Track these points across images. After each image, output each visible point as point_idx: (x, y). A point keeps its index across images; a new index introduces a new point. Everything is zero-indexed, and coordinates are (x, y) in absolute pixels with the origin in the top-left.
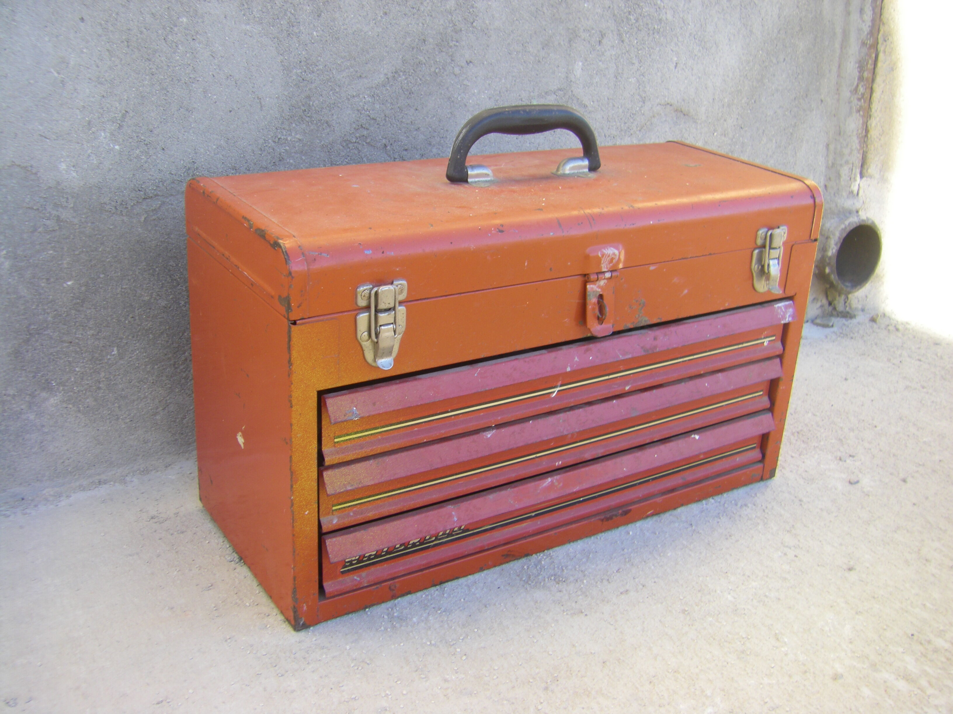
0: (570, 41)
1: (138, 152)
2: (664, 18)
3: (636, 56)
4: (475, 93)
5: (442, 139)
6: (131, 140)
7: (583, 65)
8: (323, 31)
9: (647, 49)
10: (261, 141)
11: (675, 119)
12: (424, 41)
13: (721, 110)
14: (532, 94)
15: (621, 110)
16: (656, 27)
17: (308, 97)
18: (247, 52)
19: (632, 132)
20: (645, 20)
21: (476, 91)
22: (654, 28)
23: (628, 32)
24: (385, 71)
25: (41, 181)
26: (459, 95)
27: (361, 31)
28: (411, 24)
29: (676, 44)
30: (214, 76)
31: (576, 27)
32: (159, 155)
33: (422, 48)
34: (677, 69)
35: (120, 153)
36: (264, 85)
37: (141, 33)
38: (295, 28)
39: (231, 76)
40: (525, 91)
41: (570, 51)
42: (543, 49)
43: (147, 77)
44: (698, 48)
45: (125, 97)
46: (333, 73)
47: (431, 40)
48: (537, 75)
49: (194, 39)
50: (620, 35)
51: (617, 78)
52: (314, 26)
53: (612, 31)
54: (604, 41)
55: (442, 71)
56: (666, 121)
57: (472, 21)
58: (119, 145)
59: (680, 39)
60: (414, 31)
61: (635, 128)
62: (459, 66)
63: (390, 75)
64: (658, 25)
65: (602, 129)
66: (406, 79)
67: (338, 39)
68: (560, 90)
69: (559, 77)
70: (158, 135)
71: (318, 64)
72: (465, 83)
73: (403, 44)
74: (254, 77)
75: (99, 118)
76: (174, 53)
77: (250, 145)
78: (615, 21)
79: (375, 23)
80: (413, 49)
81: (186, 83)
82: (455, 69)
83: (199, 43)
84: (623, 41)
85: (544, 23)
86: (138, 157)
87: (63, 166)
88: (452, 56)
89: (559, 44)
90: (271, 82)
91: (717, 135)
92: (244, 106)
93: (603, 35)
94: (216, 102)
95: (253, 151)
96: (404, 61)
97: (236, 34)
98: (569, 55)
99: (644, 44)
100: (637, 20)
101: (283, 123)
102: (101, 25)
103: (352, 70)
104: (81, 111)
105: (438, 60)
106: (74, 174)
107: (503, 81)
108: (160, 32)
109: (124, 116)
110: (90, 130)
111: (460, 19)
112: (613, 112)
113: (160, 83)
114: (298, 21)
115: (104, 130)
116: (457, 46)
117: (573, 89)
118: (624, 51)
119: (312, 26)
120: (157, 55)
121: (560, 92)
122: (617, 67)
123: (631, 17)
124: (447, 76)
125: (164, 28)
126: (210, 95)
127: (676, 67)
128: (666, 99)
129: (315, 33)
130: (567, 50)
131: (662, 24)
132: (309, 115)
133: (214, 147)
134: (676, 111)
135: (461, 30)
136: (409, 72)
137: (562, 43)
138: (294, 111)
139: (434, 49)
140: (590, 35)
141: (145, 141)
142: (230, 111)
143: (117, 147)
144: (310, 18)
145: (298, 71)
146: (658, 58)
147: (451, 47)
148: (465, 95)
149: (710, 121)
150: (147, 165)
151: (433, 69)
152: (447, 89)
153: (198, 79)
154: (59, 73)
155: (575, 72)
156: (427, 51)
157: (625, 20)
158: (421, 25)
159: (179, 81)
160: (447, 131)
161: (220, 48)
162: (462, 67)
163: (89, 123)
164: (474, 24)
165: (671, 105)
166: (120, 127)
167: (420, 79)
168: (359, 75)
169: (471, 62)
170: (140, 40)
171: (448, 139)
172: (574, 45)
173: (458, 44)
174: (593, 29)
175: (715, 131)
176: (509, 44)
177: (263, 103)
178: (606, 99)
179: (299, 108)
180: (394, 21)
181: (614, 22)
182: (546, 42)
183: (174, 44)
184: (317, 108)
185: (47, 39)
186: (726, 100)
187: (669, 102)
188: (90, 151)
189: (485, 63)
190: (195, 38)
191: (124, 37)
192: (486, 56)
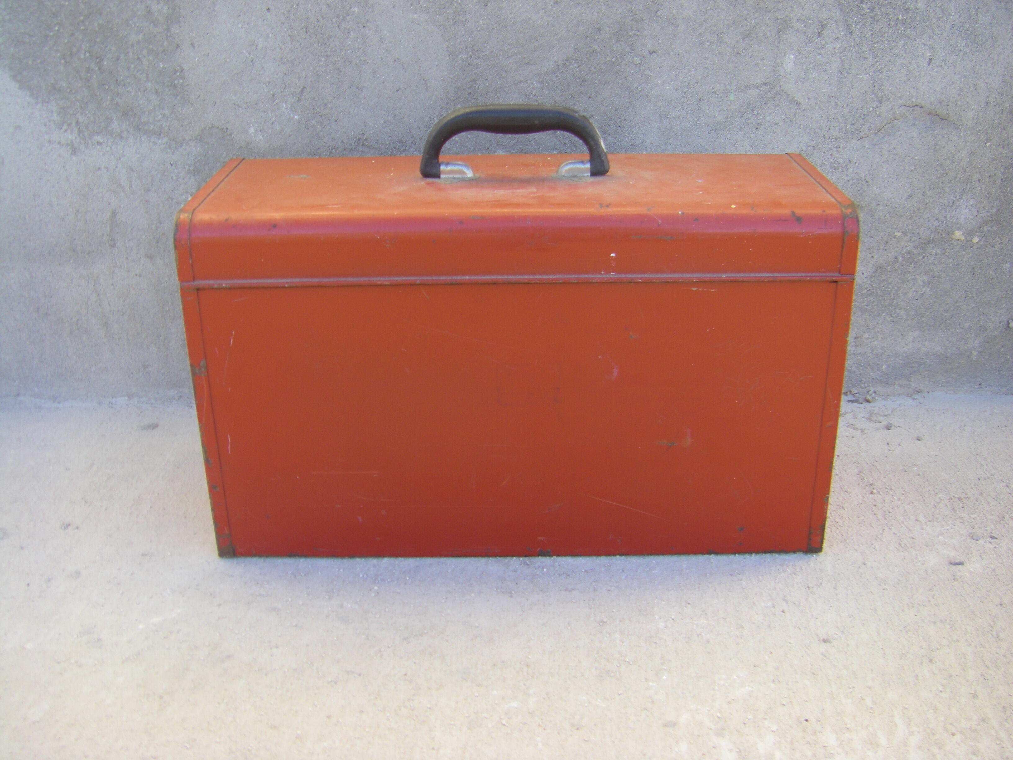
0: (779, 31)
1: (314, 122)
2: (912, 7)
3: (870, 50)
4: (658, 83)
5: (619, 128)
6: (308, 112)
7: (795, 58)
8: (490, 19)
9: (886, 42)
10: (427, 119)
11: (928, 124)
12: (600, 30)
13: (998, 116)
14: (728, 87)
15: (846, 110)
16: (900, 17)
17: (474, 81)
18: (414, 38)
19: (862, 134)
20: (884, 9)
21: (659, 82)
22: (898, 19)
23: (859, 22)
24: (555, 59)
25: (234, 142)
26: (640, 85)
27: (530, 19)
28: (585, 13)
29: (930, 37)
30: (382, 59)
31: (787, 16)
32: (332, 126)
33: (596, 38)
34: (931, 66)
35: (299, 122)
36: (430, 69)
37: (318, 21)
38: (461, 17)
39: (398, 59)
40: (720, 83)
41: (779, 43)
42: (743, 40)
43: (323, 59)
44: (965, 42)
45: (304, 75)
46: (499, 59)
47: (607, 29)
48: (735, 67)
49: (364, 27)
50: (848, 26)
51: (841, 74)
52: (481, 14)
53: (836, 22)
54: (825, 33)
55: (620, 60)
56: (913, 125)
57: (655, 10)
58: (299, 115)
59: (937, 31)
60: (587, 20)
61: (866, 131)
62: (639, 55)
63: (560, 62)
64: (903, 15)
65: (820, 129)
66: (578, 67)
67: (505, 26)
68: (765, 84)
69: (764, 70)
70: (332, 108)
71: (484, 50)
72: (646, 73)
73: (575, 33)
74: (420, 61)
75: (281, 92)
76: (347, 38)
77: (416, 121)
78: (841, 10)
79: (545, 12)
80: (587, 37)
81: (356, 65)
82: (635, 59)
83: (370, 30)
84: (851, 33)
85: (745, 12)
86: (314, 126)
87: (252, 130)
88: (631, 45)
89: (765, 35)
90: (437, 66)
91: (990, 145)
92: (410, 87)
93: (823, 26)
94: (384, 82)
95: (419, 127)
96: (576, 50)
97: (404, 22)
98: (778, 47)
99: (882, 36)
100: (872, 9)
101: (447, 104)
102: (284, 14)
103: (519, 57)
104: (267, 86)
105: (615, 49)
106: (261, 137)
107: (693, 72)
108: (334, 20)
109: (302, 91)
110: (274, 101)
111: (641, 8)
112: (836, 111)
113: (334, 64)
114: (464, 10)
115: (286, 102)
116: (638, 35)
117: (781, 83)
118: (853, 44)
119: (478, 15)
120: (331, 40)
121: (764, 86)
122: (843, 61)
123: (864, 6)
124: (626, 65)
125: (338, 16)
126: (378, 76)
127: (929, 63)
128: (914, 100)
129: (481, 21)
130: (774, 42)
131: (910, 14)
132: (474, 97)
133: (382, 122)
134: (930, 114)
135: (642, 19)
136: (582, 60)
137: (768, 34)
138: (459, 93)
139: (611, 37)
140: (805, 26)
141: (320, 113)
142: (398, 91)
143: (296, 117)
144: (477, 7)
145: (464, 57)
146: (902, 52)
147: (630, 36)
148: (647, 85)
149: (981, 128)
150: (322, 133)
151: (608, 59)
152: (626, 78)
153: (368, 61)
154: (249, 54)
155: (784, 66)
156: (603, 40)
157: (854, 9)
158: (595, 13)
159: (351, 62)
160: (625, 120)
161: (388, 34)
162: (643, 57)
163: (274, 95)
164: (658, 14)
165: (921, 107)
166: (299, 100)
167: (595, 68)
168: (526, 62)
169: (654, 52)
170: (316, 28)
171: (626, 129)
172: (784, 36)
173: (639, 33)
174: (809, 19)
175: (988, 140)
176: (700, 34)
177: (429, 85)
178: (826, 96)
179: (465, 90)
180: (566, 11)
181: (839, 11)
182: (747, 33)
183: (347, 31)
184: (483, 92)
185: (240, 26)
186: (1007, 105)
187: (918, 103)
188: (273, 119)
189: (672, 53)
190: (365, 25)
191: (303, 25)
192: (673, 46)
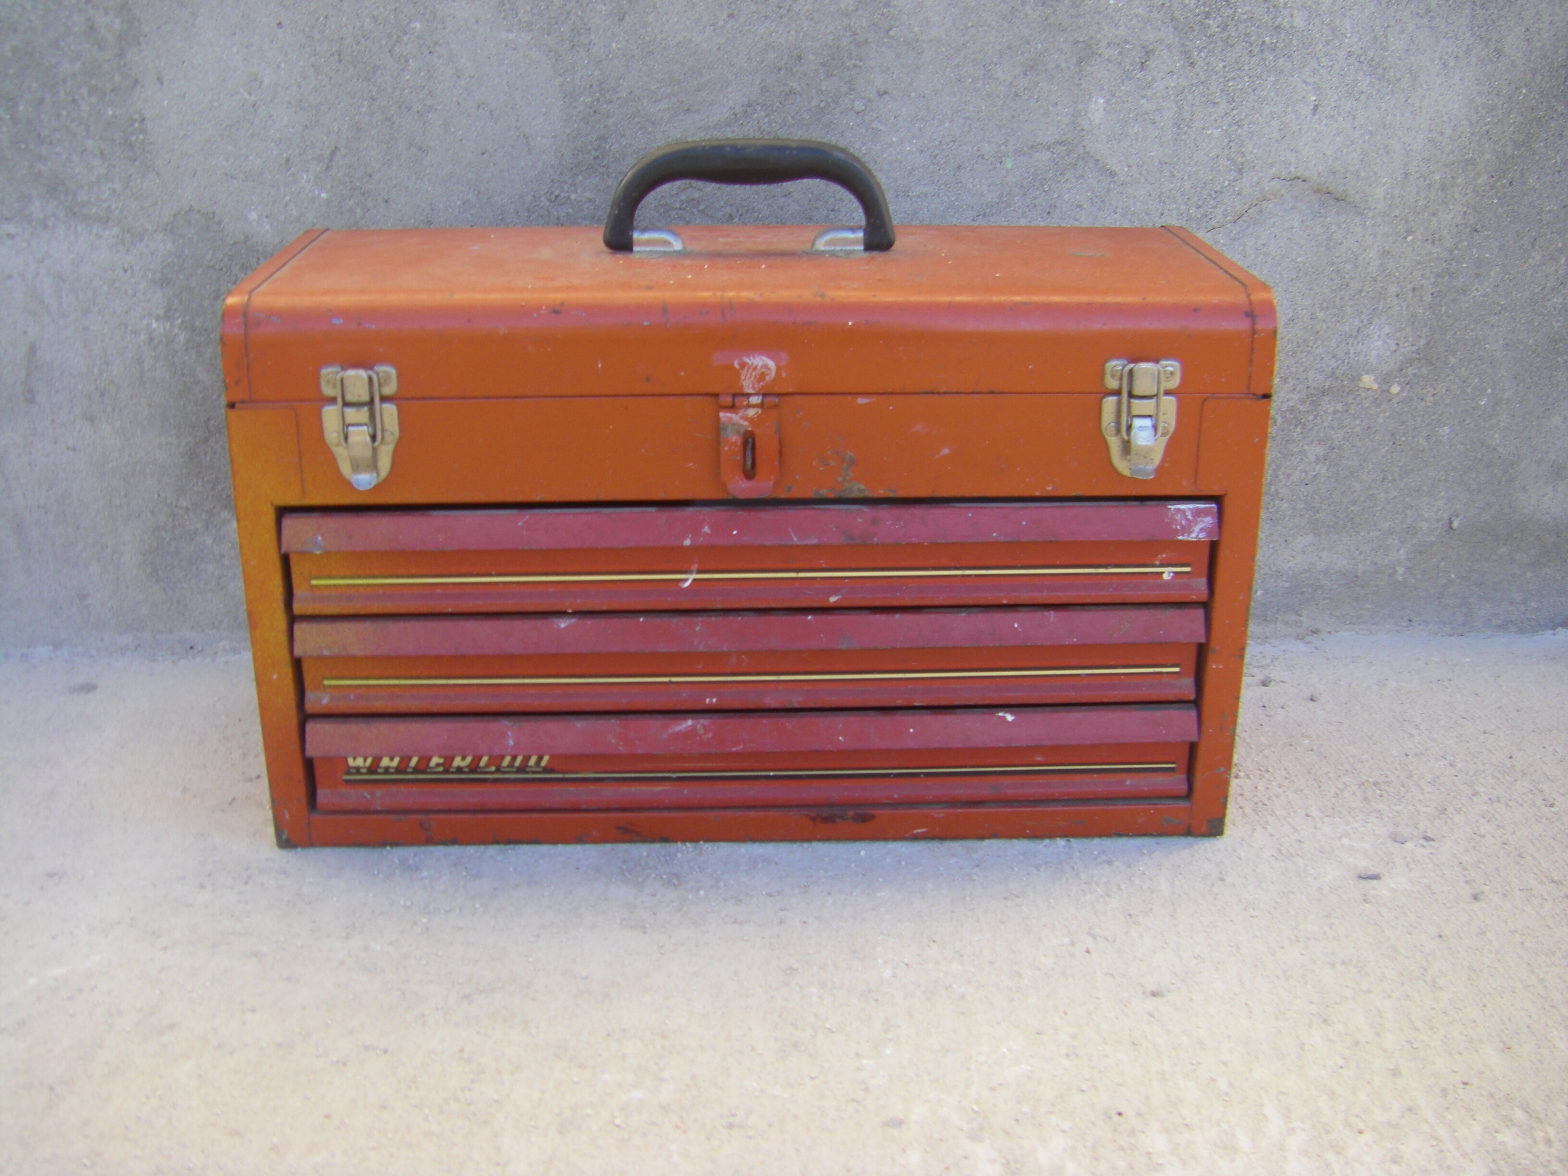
0: (1080, 61)
1: (351, 203)
2: (1286, 24)
3: (1222, 91)
4: (893, 142)
5: (832, 213)
6: (342, 187)
7: (1107, 102)
8: (627, 41)
9: (1246, 78)
10: (529, 198)
11: (1316, 206)
12: (800, 58)
13: (1423, 195)
14: (1003, 148)
15: (1188, 185)
16: (1267, 39)
17: (603, 138)
18: (509, 71)
19: (1213, 223)
20: (1241, 27)
21: (894, 139)
22: (1264, 42)
23: (1204, 48)
24: (731, 103)
25: (226, 233)
26: (864, 144)
27: (690, 41)
28: (777, 32)
29: (1314, 72)
30: (459, 103)
31: (1092, 38)
32: (380, 210)
33: (795, 70)
34: (1317, 117)
35: (328, 202)
36: (534, 119)
37: (358, 43)
38: (583, 38)
39: (484, 103)
40: (989, 142)
41: (1080, 79)
42: (1025, 74)
43: (366, 103)
44: (1368, 79)
45: (336, 128)
46: (642, 104)
47: (811, 57)
48: (1013, 117)
49: (430, 52)
50: (1187, 54)
51: (1179, 128)
52: (613, 34)
53: (1169, 47)
54: (1152, 64)
55: (833, 105)
56: (1293, 208)
57: (887, 27)
58: (327, 192)
59: (1324, 61)
60: (780, 43)
61: (1220, 218)
62: (863, 98)
63: (739, 109)
64: (1272, 36)
65: (1148, 214)
66: (767, 115)
67: (652, 53)
68: (1061, 143)
69: (1058, 122)
70: (380, 182)
71: (619, 90)
72: (874, 125)
73: (762, 63)
74: (518, 106)
75: (300, 155)
76: (403, 70)
77: (511, 202)
78: (1176, 29)
79: (714, 31)
80: (780, 70)
81: (418, 112)
82: (857, 103)
83: (439, 58)
84: (1192, 64)
85: (1027, 32)
86: (351, 210)
87: (254, 216)
88: (850, 82)
89: (1058, 66)
90: (544, 114)
91: (1413, 240)
92: (503, 147)
93: (1149, 53)
94: (461, 140)
95: (517, 212)
96: (764, 89)
97: (492, 46)
98: (1079, 85)
99: (1239, 69)
100: (1224, 27)
101: (562, 174)
102: (303, 31)
103: (673, 100)
104: (277, 145)
105: (824, 88)
106: (268, 227)
107: (947, 125)
108: (383, 42)
109: (333, 154)
110: (288, 169)
111: (865, 24)
112: (1172, 186)
113: (383, 112)
114: (588, 27)
115: (307, 171)
116: (860, 67)
117: (1086, 142)
118: (1194, 81)
119: (609, 33)
120: (379, 72)
121: (1059, 147)
122: (1180, 108)
123: (1211, 22)
124: (842, 113)
125: (390, 36)
126: (452, 130)
127: (1314, 113)
128: (1292, 169)
129: (614, 45)
130: (1073, 77)
131: (1282, 35)
132: (603, 164)
133: (459, 203)
134: (1317, 191)
135: (866, 42)
136: (772, 106)
137: (1063, 65)
138: (580, 157)
139: (817, 70)
140: (1120, 53)
141: (361, 188)
142: (483, 154)
143: (324, 195)
144: (607, 23)
145: (586, 100)
146: (1272, 94)
147: (848, 68)
148: (875, 145)
149: (1397, 213)
150: (363, 222)
151: (814, 103)
152: (842, 133)
153: (436, 107)
154: (250, 94)
155: (1090, 115)
156: (805, 74)
157: (1196, 28)
158: (793, 32)
159: (409, 108)
160: (841, 200)
161: (468, 65)
162: (869, 101)
163: (288, 160)
164: (892, 33)
165: (1304, 181)
166: (328, 168)
167: (793, 117)
168: (686, 108)
169: (886, 93)
170: (355, 53)
171: (842, 214)
172: (1088, 68)
173: (861, 64)
174: (1127, 42)
175: (1409, 232)
176: (957, 65)
177: (532, 144)
178: (1156, 162)
179: (589, 152)
180: (747, 28)
181: (1171, 29)
182: (1031, 63)
183: (403, 59)
184: (617, 155)
185: (235, 50)
186: (1437, 177)
187: (1298, 175)
188: (287, 198)
189: (913, 94)
190: (432, 49)
191: (334, 49)
192: (915, 84)
